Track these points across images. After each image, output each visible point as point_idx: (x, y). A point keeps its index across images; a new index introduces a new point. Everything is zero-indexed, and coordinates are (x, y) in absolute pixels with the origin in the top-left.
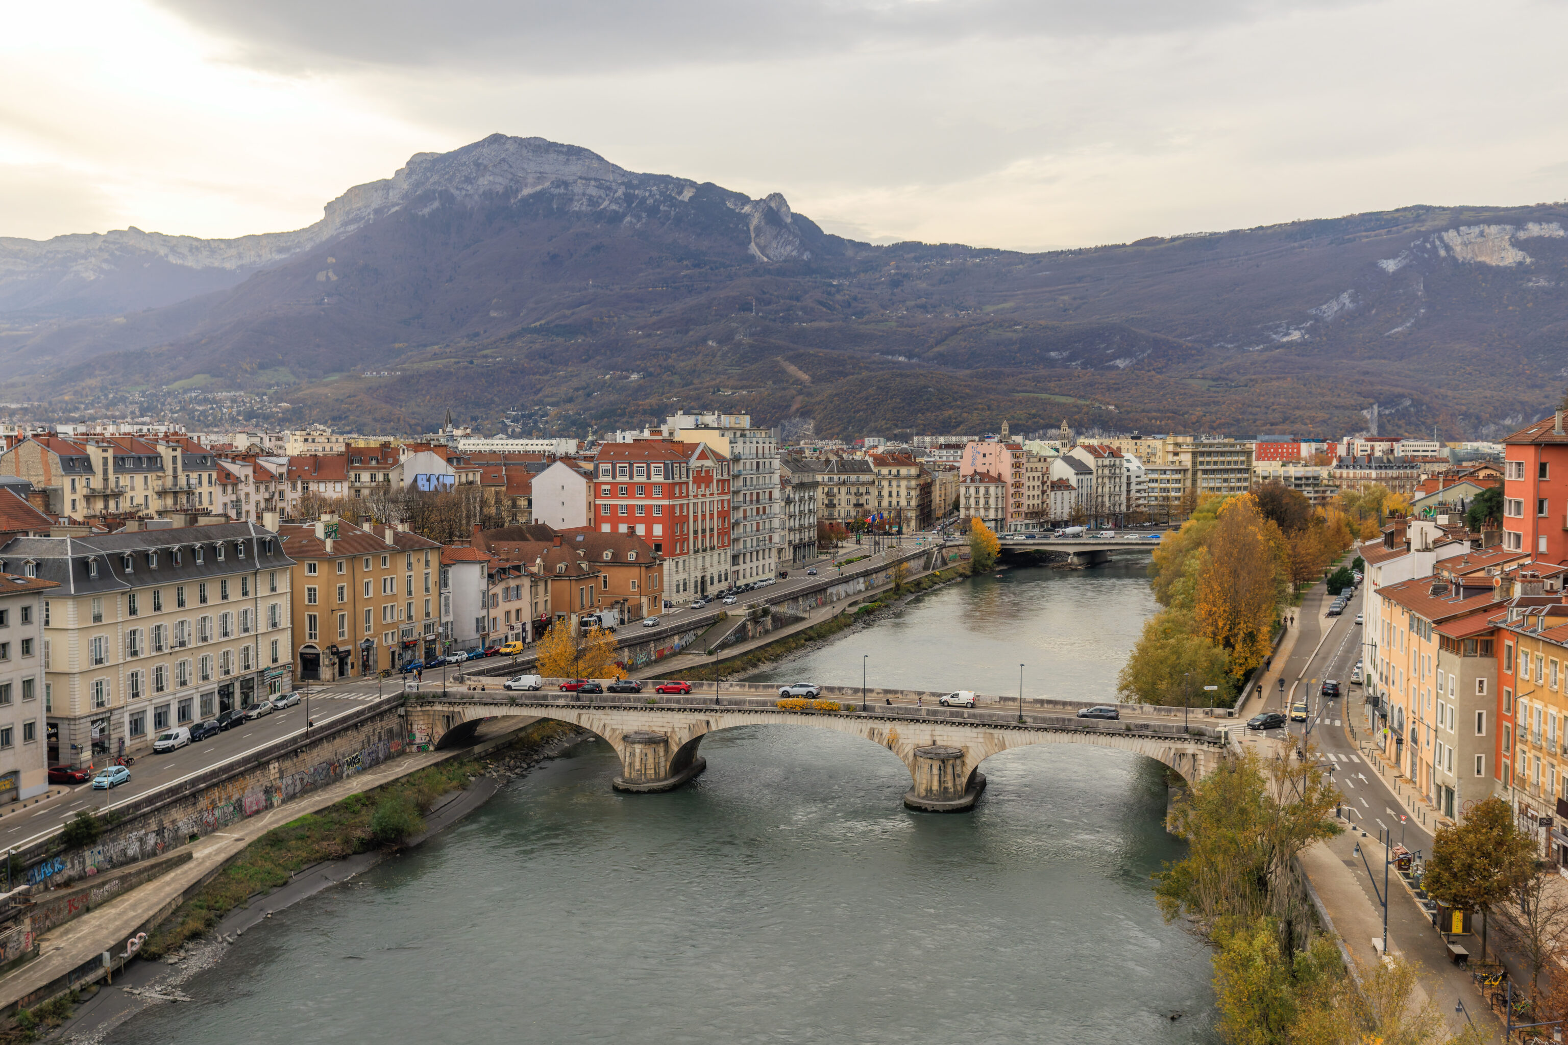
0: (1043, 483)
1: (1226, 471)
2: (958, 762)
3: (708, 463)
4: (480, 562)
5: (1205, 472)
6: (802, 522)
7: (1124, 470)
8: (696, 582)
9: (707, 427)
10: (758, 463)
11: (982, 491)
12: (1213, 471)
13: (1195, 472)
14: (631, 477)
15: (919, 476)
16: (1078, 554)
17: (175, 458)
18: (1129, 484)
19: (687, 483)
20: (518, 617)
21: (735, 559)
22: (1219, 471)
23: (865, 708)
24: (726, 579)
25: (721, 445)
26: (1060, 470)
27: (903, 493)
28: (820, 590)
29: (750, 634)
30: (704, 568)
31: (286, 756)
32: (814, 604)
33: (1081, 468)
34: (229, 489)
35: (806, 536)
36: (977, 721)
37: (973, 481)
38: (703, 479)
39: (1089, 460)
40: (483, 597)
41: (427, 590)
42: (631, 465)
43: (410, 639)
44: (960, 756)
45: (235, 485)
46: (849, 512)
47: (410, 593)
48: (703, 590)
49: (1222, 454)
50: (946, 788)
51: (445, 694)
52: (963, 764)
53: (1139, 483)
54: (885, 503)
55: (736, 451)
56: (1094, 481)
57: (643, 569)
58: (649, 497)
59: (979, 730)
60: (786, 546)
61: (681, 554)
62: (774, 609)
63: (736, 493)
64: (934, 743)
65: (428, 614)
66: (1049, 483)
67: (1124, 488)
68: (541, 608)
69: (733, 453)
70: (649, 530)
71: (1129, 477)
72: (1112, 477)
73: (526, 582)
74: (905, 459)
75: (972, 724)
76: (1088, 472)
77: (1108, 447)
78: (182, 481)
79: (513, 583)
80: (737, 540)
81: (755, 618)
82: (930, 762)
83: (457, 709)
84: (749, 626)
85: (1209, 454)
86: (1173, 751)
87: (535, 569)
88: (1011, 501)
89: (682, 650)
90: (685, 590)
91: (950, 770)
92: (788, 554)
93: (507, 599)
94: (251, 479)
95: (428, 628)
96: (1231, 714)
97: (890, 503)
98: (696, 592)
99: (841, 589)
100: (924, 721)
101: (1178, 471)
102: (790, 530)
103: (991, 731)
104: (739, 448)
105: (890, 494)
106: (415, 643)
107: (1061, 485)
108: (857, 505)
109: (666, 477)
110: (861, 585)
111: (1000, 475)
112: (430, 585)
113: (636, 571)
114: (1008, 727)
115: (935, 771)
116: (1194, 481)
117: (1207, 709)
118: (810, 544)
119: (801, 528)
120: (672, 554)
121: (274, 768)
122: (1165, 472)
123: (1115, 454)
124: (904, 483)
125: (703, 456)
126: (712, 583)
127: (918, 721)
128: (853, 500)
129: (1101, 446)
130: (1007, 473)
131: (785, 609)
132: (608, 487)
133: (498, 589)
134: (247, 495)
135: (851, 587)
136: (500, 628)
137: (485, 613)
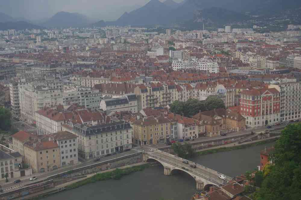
4: (183, 123)
9: (277, 84)
17: (166, 87)
19: (260, 100)
20: (194, 133)
24: (277, 120)
31: (112, 162)
34: (180, 92)
38: (267, 98)
40: (183, 130)
44: (203, 183)
45: (181, 91)
47: (162, 130)
58: (249, 103)
61: (257, 116)
63: (282, 100)
64: (200, 180)
68: (201, 131)
73: (197, 127)
78: (168, 91)
79: (192, 127)
80: (283, 111)
84: (259, 136)
93: (190, 130)
94: (186, 89)
95: (167, 136)
109: (252, 100)
112: (168, 129)
121: (109, 164)
125: (267, 93)
126: (271, 122)
127: (199, 176)
132: (242, 100)
134: (185, 93)
136: (189, 136)
137: (184, 133)
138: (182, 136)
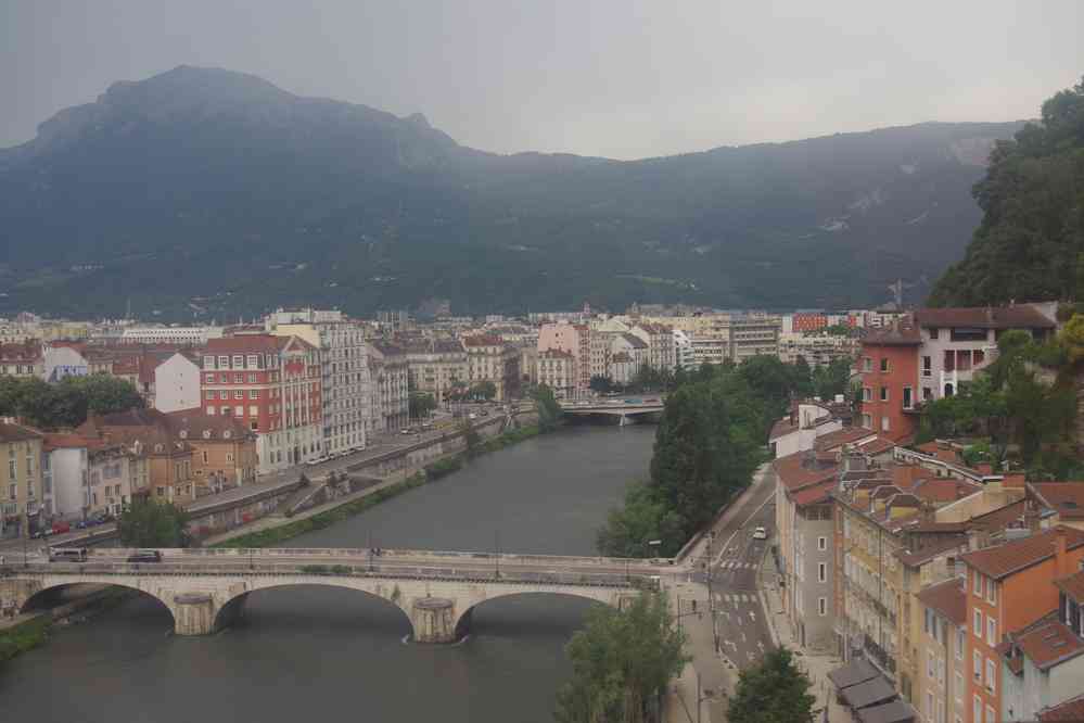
0: (607, 356)
1: (757, 342)
2: (447, 611)
3: (299, 353)
4: (79, 447)
5: (740, 343)
6: (395, 396)
7: (674, 344)
8: (289, 454)
9: (301, 322)
10: (346, 351)
11: (555, 364)
12: (747, 343)
13: (732, 343)
14: (231, 367)
15: (503, 353)
16: (627, 416)
18: (678, 355)
19: (279, 371)
20: (117, 491)
21: (327, 431)
22: (752, 342)
23: (372, 569)
24: (318, 448)
25: (310, 336)
26: (620, 345)
27: (491, 367)
28: (402, 454)
29: (329, 497)
30: (297, 441)
32: (394, 468)
33: (638, 343)
35: (398, 409)
36: (462, 577)
37: (547, 356)
38: (294, 366)
39: (645, 337)
40: (84, 476)
41: (29, 472)
42: (230, 357)
43: (13, 515)
44: (450, 606)
46: (445, 385)
47: (12, 476)
48: (297, 459)
49: (754, 328)
50: (438, 633)
51: (27, 566)
52: (452, 612)
53: (686, 354)
54: (475, 376)
55: (326, 342)
56: (649, 354)
57: (237, 445)
58: (246, 382)
59: (466, 584)
60: (380, 417)
61: (275, 430)
62: (354, 475)
63: (326, 377)
64: (429, 595)
65: (30, 494)
66: (611, 356)
67: (674, 358)
68: (140, 483)
69: (322, 344)
70: (246, 411)
71: (677, 350)
72: (665, 349)
73: (125, 463)
74: (491, 339)
75: (458, 580)
76: (644, 345)
77: (660, 325)
79: (112, 464)
80: (329, 415)
81: (332, 483)
82: (423, 612)
83: (38, 578)
84: (327, 489)
85: (743, 329)
86: (618, 596)
87: (134, 450)
88: (580, 371)
89: (266, 514)
90: (279, 460)
91: (440, 618)
92: (382, 424)
93: (106, 476)
95: (30, 505)
96: (671, 563)
97: (480, 376)
98: (290, 461)
99: (421, 453)
100: (420, 579)
101: (718, 343)
102: (383, 403)
103: (474, 584)
104: (328, 339)
105: (480, 369)
106: (18, 519)
107: (621, 358)
108: (452, 379)
109: (259, 367)
110: (439, 449)
111: (570, 351)
112: (32, 469)
113: (230, 447)
114: (488, 581)
115: (429, 619)
116: (731, 352)
117: (653, 559)
118: (403, 414)
119: (394, 402)
120: (266, 430)
122: (708, 344)
123: (667, 330)
124: (491, 360)
125: (294, 347)
126: (305, 453)
127: (415, 578)
128: (449, 375)
129: (655, 324)
130: (575, 348)
131: (366, 474)
132: (212, 375)
133: (99, 469)
135: (430, 451)
136: (103, 503)
137: (86, 489)
138: (81, 505)
